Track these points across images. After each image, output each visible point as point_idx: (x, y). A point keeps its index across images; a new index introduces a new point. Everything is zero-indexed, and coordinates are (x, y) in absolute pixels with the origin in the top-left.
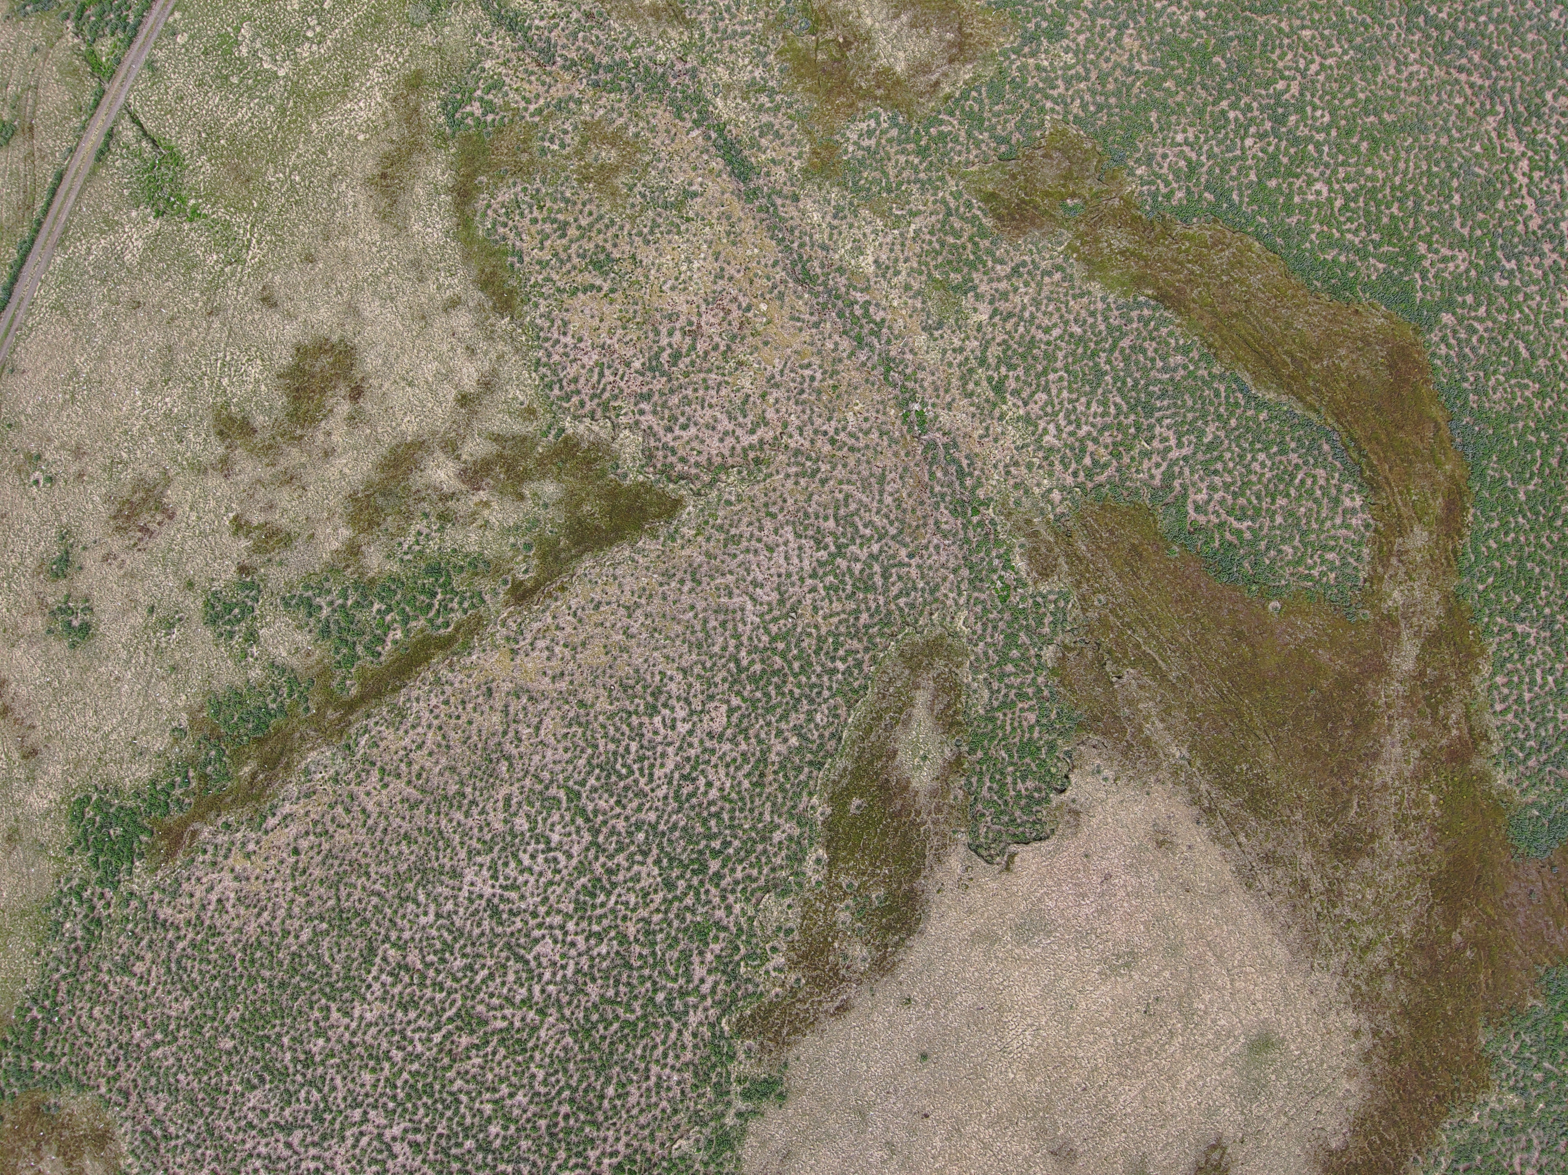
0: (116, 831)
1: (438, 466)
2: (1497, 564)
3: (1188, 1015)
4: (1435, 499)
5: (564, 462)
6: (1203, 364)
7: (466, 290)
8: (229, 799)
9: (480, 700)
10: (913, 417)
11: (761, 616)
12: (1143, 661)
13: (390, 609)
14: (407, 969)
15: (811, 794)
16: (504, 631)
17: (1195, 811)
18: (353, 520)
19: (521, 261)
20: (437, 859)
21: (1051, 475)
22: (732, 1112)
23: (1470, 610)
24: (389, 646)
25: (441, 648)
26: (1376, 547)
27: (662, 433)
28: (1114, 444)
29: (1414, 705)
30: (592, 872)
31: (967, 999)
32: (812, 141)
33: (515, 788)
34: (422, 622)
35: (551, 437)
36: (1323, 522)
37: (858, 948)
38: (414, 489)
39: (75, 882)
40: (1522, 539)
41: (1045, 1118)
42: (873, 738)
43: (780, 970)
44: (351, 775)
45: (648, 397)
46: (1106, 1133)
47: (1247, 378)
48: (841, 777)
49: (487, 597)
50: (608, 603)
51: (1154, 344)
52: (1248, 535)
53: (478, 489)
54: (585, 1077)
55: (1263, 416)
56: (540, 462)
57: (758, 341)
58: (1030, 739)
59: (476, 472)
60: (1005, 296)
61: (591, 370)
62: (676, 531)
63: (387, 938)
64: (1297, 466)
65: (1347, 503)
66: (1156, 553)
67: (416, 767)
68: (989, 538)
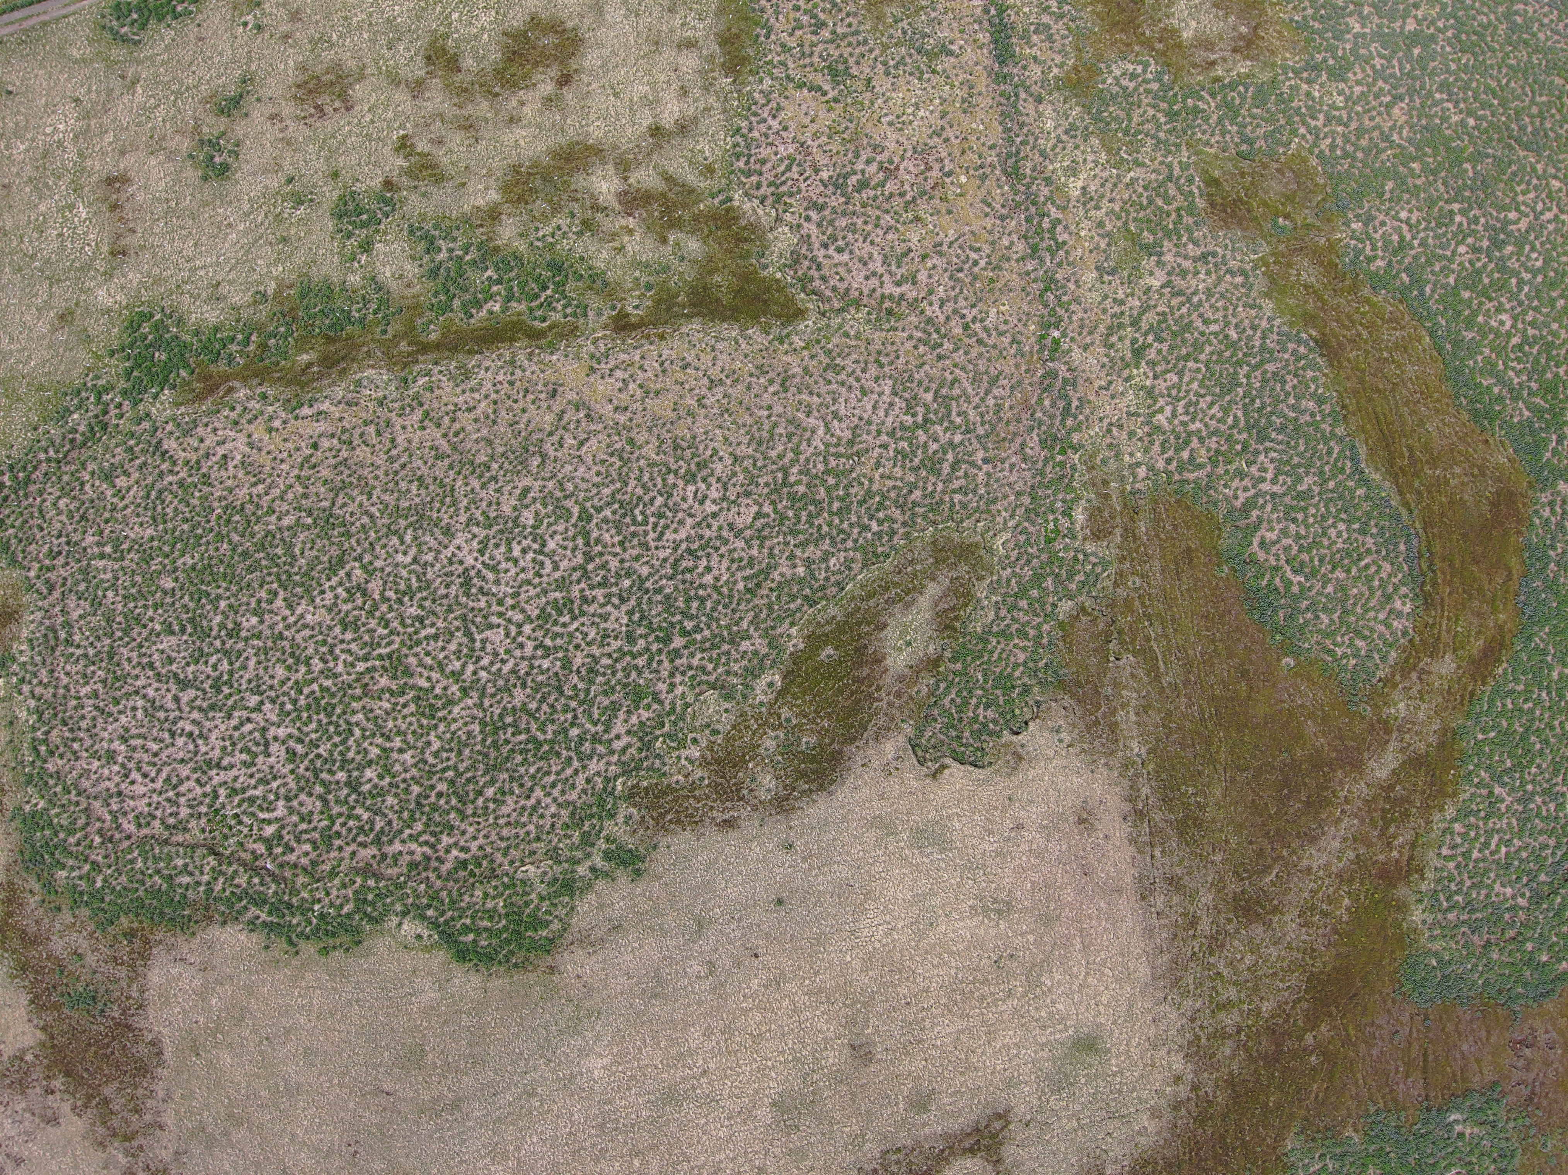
0: (161, 356)
1: (604, 177)
2: (1505, 724)
3: (1032, 984)
4: (1477, 639)
5: (718, 228)
6: (1329, 420)
7: (706, 37)
8: (276, 375)
9: (542, 396)
10: (1048, 341)
11: (827, 445)
12: (1145, 654)
13: (499, 282)
14: (364, 594)
15: (793, 624)
16: (592, 348)
17: (1127, 807)
18: (505, 188)
19: (767, 37)
20: (439, 511)
21: (1146, 451)
22: (588, 863)
23: (1462, 752)
24: (483, 313)
25: (529, 337)
26: (1404, 656)
27: (817, 245)
28: (1217, 452)
29: (1369, 812)
30: (569, 592)
31: (843, 872)
32: (1078, 58)
33: (537, 485)
34: (522, 307)
35: (716, 201)
36: (1367, 611)
37: (769, 778)
38: (573, 187)
39: (102, 382)
40: (1538, 712)
41: (859, 1011)
42: (872, 603)
43: (691, 762)
44: (396, 405)
45: (820, 208)
46: (907, 1054)
47: (1363, 451)
48: (827, 622)
49: (591, 313)
50: (697, 369)
51: (1295, 381)
52: (1295, 589)
53: (630, 215)
54: (473, 767)
55: (1360, 492)
56: (696, 218)
57: (943, 207)
58: (1010, 675)
59: (635, 199)
60: (1184, 274)
61: (782, 160)
62: (788, 335)
63: (359, 558)
64: (1368, 551)
65: (1398, 604)
66: (1206, 565)
67: (457, 426)
68: (1063, 482)
